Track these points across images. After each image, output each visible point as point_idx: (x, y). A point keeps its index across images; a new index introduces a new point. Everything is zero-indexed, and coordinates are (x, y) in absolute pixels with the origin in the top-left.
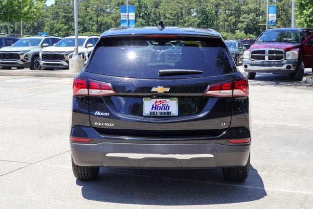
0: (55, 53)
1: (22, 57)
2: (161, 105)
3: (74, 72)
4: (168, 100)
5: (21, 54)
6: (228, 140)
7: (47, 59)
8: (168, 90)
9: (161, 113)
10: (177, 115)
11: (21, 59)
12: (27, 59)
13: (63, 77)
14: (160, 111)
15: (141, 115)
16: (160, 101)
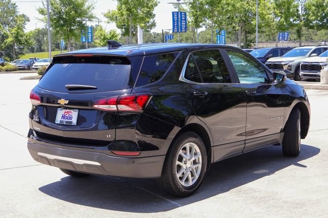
0: (313, 64)
1: (285, 68)
2: (67, 115)
3: (323, 84)
4: (72, 111)
5: (285, 65)
6: (113, 151)
7: (306, 69)
8: (67, 103)
9: (66, 122)
10: (76, 124)
11: (285, 69)
12: (290, 70)
13: (310, 89)
14: (66, 120)
15: (54, 123)
16: (68, 112)
